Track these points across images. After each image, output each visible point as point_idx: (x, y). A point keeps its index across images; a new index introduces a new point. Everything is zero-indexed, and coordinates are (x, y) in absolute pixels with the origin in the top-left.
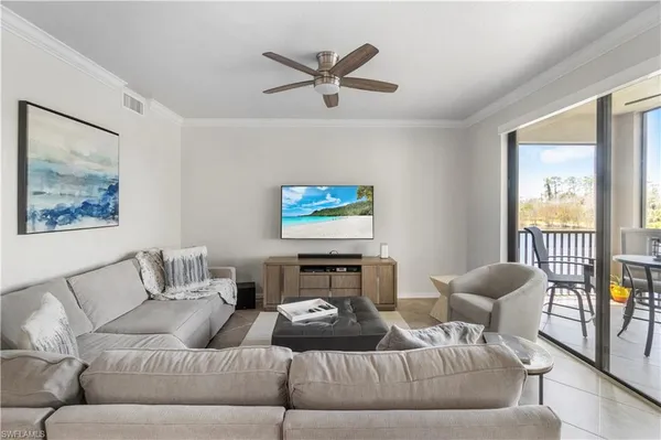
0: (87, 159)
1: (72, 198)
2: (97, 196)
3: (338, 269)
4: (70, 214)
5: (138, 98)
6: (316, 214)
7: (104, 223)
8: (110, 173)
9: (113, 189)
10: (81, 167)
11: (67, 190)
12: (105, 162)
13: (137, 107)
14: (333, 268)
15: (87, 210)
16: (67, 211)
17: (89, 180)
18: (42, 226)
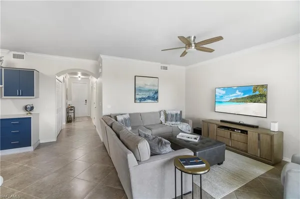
0: (149, 86)
1: (145, 95)
2: (151, 94)
3: (235, 130)
4: (145, 99)
5: (166, 66)
6: (231, 101)
7: (153, 101)
8: (156, 88)
9: (157, 92)
10: (147, 88)
11: (144, 93)
12: (154, 86)
13: (166, 68)
14: (233, 129)
15: (149, 98)
16: (144, 98)
17: (149, 91)
18: (138, 101)
